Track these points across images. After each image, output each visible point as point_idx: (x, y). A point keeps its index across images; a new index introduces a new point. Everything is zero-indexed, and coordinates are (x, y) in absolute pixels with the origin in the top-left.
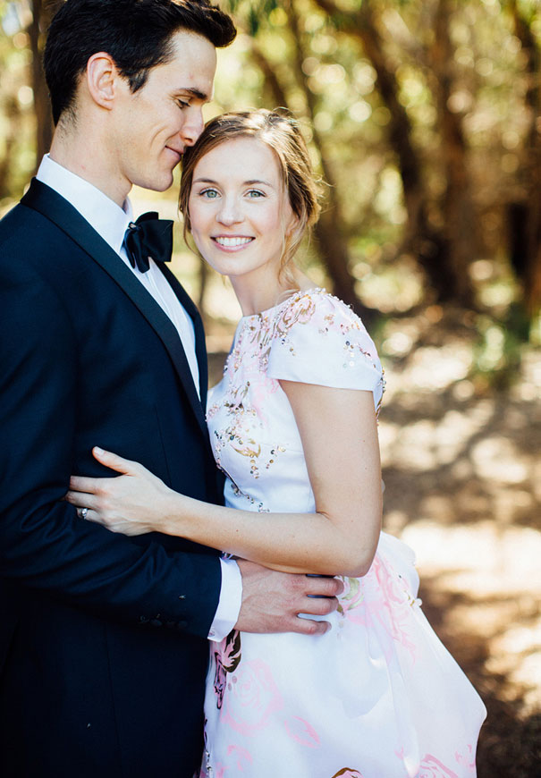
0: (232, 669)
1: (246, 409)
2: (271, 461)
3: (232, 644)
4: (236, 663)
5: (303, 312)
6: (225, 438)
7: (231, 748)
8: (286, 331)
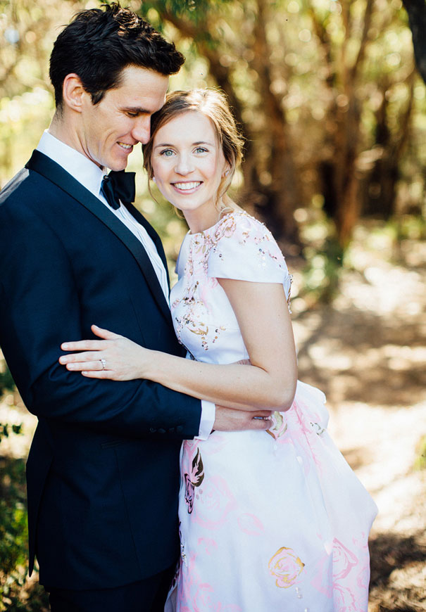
0: (198, 484)
1: (196, 301)
2: (216, 338)
3: (196, 467)
4: (201, 480)
5: (228, 229)
6: (183, 323)
7: (200, 540)
8: (216, 243)
